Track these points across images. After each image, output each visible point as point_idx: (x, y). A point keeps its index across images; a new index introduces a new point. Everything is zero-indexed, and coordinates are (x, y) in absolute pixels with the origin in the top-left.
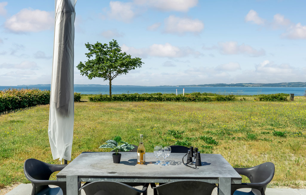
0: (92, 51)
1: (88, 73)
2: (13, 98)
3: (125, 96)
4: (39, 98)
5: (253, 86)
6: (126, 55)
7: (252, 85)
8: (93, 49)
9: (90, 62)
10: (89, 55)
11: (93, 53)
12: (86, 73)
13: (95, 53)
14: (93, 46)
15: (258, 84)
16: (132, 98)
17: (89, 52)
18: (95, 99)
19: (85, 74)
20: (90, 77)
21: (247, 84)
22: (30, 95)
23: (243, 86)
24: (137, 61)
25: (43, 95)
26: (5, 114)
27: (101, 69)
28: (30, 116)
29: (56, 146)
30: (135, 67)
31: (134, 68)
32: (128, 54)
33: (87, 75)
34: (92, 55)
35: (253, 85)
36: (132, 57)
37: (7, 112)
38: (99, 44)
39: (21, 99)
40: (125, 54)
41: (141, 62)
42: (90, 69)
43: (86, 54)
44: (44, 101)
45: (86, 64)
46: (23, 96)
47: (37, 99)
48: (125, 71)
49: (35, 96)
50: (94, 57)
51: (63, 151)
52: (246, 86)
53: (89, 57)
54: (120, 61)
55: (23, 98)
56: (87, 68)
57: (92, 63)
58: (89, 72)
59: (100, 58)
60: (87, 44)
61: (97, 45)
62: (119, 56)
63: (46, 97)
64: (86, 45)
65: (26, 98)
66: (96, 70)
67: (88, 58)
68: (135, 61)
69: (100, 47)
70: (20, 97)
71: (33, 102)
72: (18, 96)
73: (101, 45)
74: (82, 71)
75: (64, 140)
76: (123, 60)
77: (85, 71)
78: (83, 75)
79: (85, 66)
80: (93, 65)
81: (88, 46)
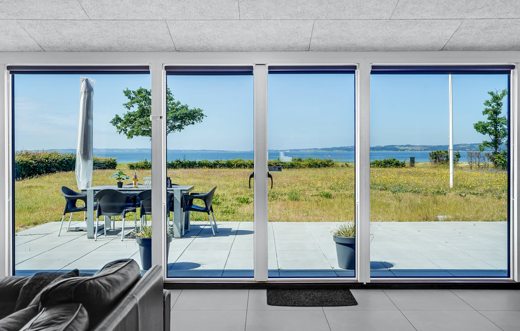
0: (133, 99)
1: (127, 130)
2: (27, 162)
3: (180, 162)
4: (58, 163)
5: (412, 150)
6: (179, 105)
7: (410, 148)
8: (134, 96)
9: (130, 115)
10: (128, 106)
11: (133, 103)
12: (124, 130)
13: (137, 102)
14: (134, 92)
15: (421, 146)
16: (189, 164)
17: (129, 100)
18: (137, 167)
19: (123, 132)
20: (130, 136)
21: (402, 146)
22: (47, 159)
23: (397, 150)
24: (197, 112)
25: (64, 159)
26: (19, 181)
27: (145, 125)
28: (49, 182)
29: (81, 180)
30: (195, 121)
31: (193, 123)
32: (183, 104)
33: (126, 133)
34: (133, 105)
35: (413, 148)
36: (189, 108)
37: (21, 178)
38: (142, 90)
39: (36, 163)
40: (179, 103)
41: (202, 115)
42: (129, 125)
43: (124, 105)
44: (65, 167)
45: (124, 117)
46: (39, 160)
47: (56, 164)
48: (180, 127)
49: (53, 160)
50: (135, 109)
51: (86, 183)
52: (401, 150)
53: (129, 108)
54: (171, 113)
55: (38, 162)
56: (125, 123)
57: (133, 116)
58: (129, 129)
59: (144, 109)
60: (126, 90)
61: (140, 92)
62: (170, 106)
63: (68, 163)
64: (125, 92)
65: (42, 162)
66: (138, 126)
67: (127, 110)
68: (194, 113)
69: (144, 94)
70: (35, 161)
71: (51, 168)
72: (32, 160)
73: (146, 91)
74: (119, 128)
75: (86, 176)
76: (175, 112)
77: (123, 128)
78: (120, 132)
79: (122, 120)
80: (135, 119)
81: (127, 93)
